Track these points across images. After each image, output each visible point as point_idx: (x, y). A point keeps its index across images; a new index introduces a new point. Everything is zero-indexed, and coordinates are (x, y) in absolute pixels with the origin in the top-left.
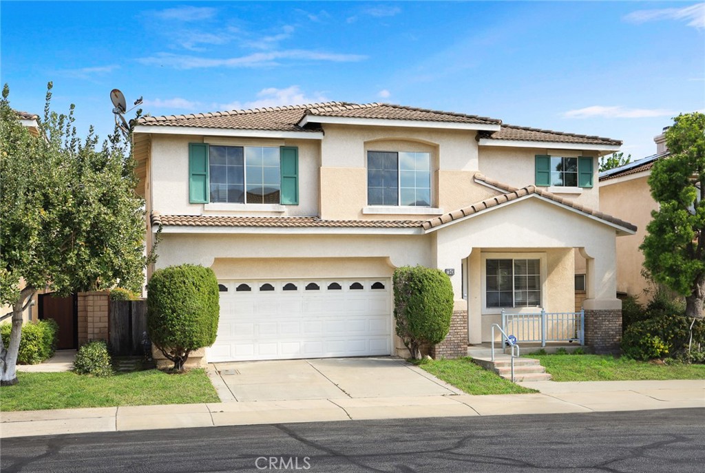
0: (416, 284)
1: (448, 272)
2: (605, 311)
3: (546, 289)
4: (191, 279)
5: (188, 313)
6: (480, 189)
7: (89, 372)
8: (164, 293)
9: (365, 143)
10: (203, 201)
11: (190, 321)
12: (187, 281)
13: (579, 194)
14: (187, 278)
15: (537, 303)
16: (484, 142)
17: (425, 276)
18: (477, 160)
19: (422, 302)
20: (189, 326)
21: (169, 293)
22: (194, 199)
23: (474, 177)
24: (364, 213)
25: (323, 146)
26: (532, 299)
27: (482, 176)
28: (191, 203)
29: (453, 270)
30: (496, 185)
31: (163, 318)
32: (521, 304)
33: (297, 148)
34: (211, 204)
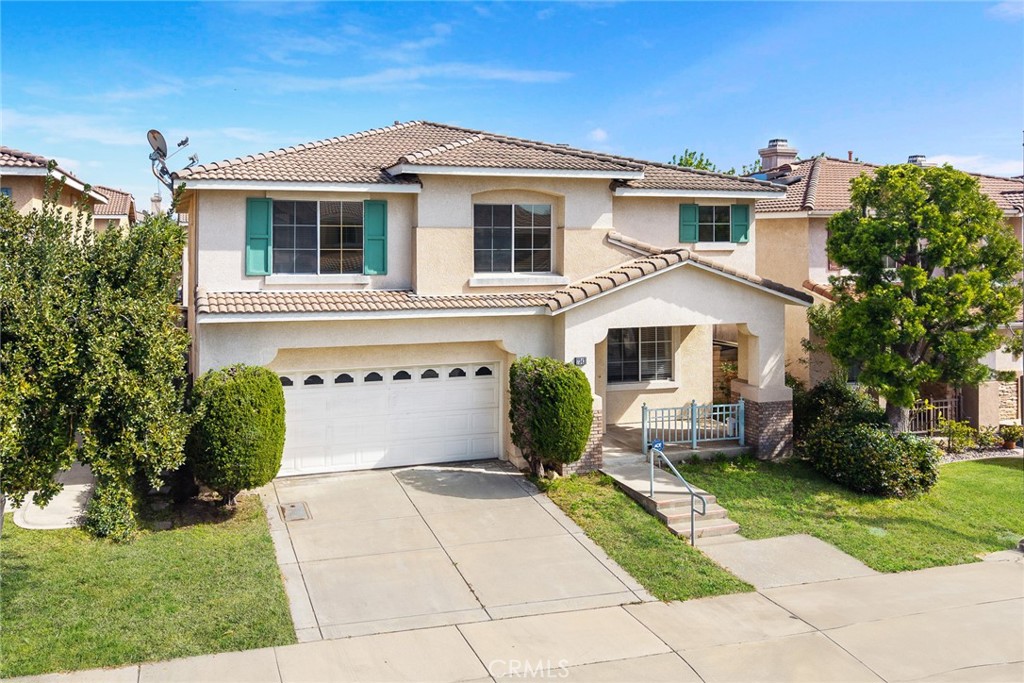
0: (546, 390)
1: (578, 362)
2: (772, 403)
3: (679, 357)
4: (248, 397)
5: (245, 445)
6: (614, 251)
7: (105, 536)
8: (212, 417)
9: (472, 195)
10: (263, 272)
11: (246, 456)
12: (243, 400)
13: (731, 251)
14: (243, 396)
15: (669, 375)
16: (621, 192)
17: (560, 380)
18: (610, 215)
19: (556, 415)
20: (243, 463)
21: (218, 418)
22: (251, 270)
23: (608, 236)
24: (471, 285)
25: (420, 201)
26: (662, 370)
27: (618, 235)
28: (247, 275)
29: (585, 359)
30: (634, 246)
31: (211, 453)
32: (648, 377)
33: (386, 202)
34: (274, 275)
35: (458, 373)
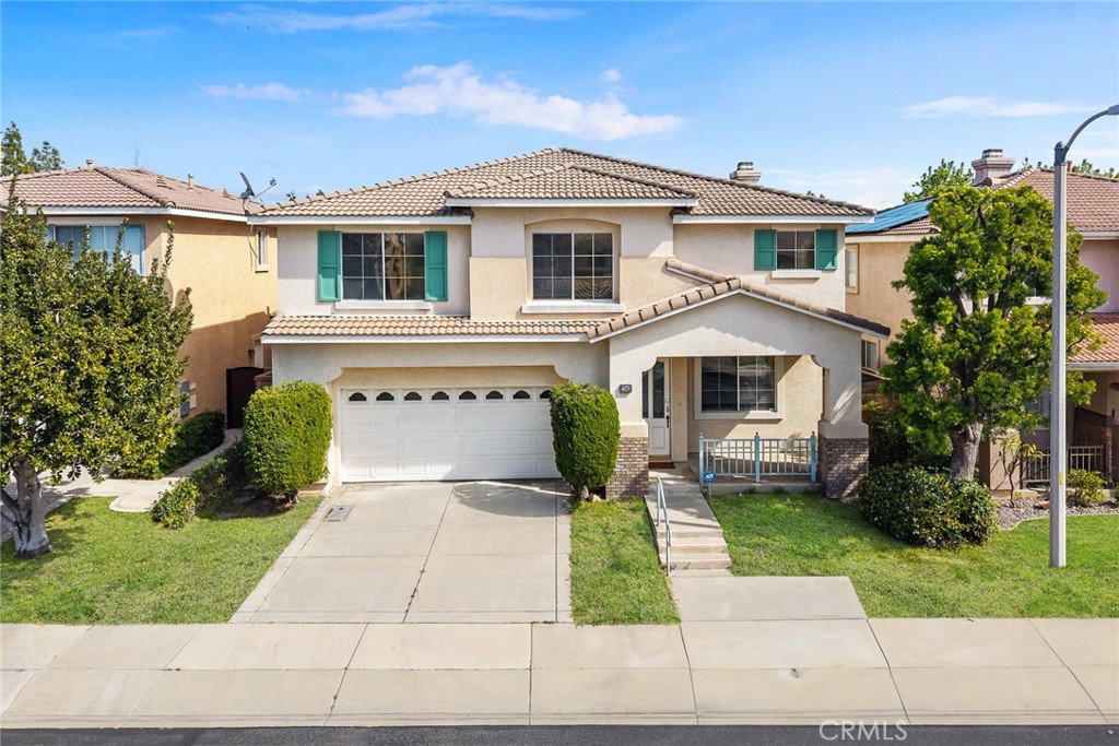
0: (565, 416)
1: (623, 389)
2: (844, 440)
3: (782, 387)
4: (282, 409)
5: (277, 452)
6: (674, 279)
7: (160, 521)
8: (251, 426)
9: (526, 226)
10: (334, 298)
11: (278, 461)
12: (276, 413)
13: (817, 279)
14: (278, 409)
16: (679, 220)
17: (577, 406)
18: (671, 243)
19: (571, 440)
20: (276, 467)
21: (256, 427)
22: (323, 297)
23: (666, 264)
24: (523, 312)
25: (473, 231)
26: (764, 400)
27: (677, 262)
28: (320, 301)
29: (630, 386)
30: (696, 274)
31: (250, 456)
32: (747, 407)
33: (446, 233)
34: (344, 301)
35: (521, 395)
